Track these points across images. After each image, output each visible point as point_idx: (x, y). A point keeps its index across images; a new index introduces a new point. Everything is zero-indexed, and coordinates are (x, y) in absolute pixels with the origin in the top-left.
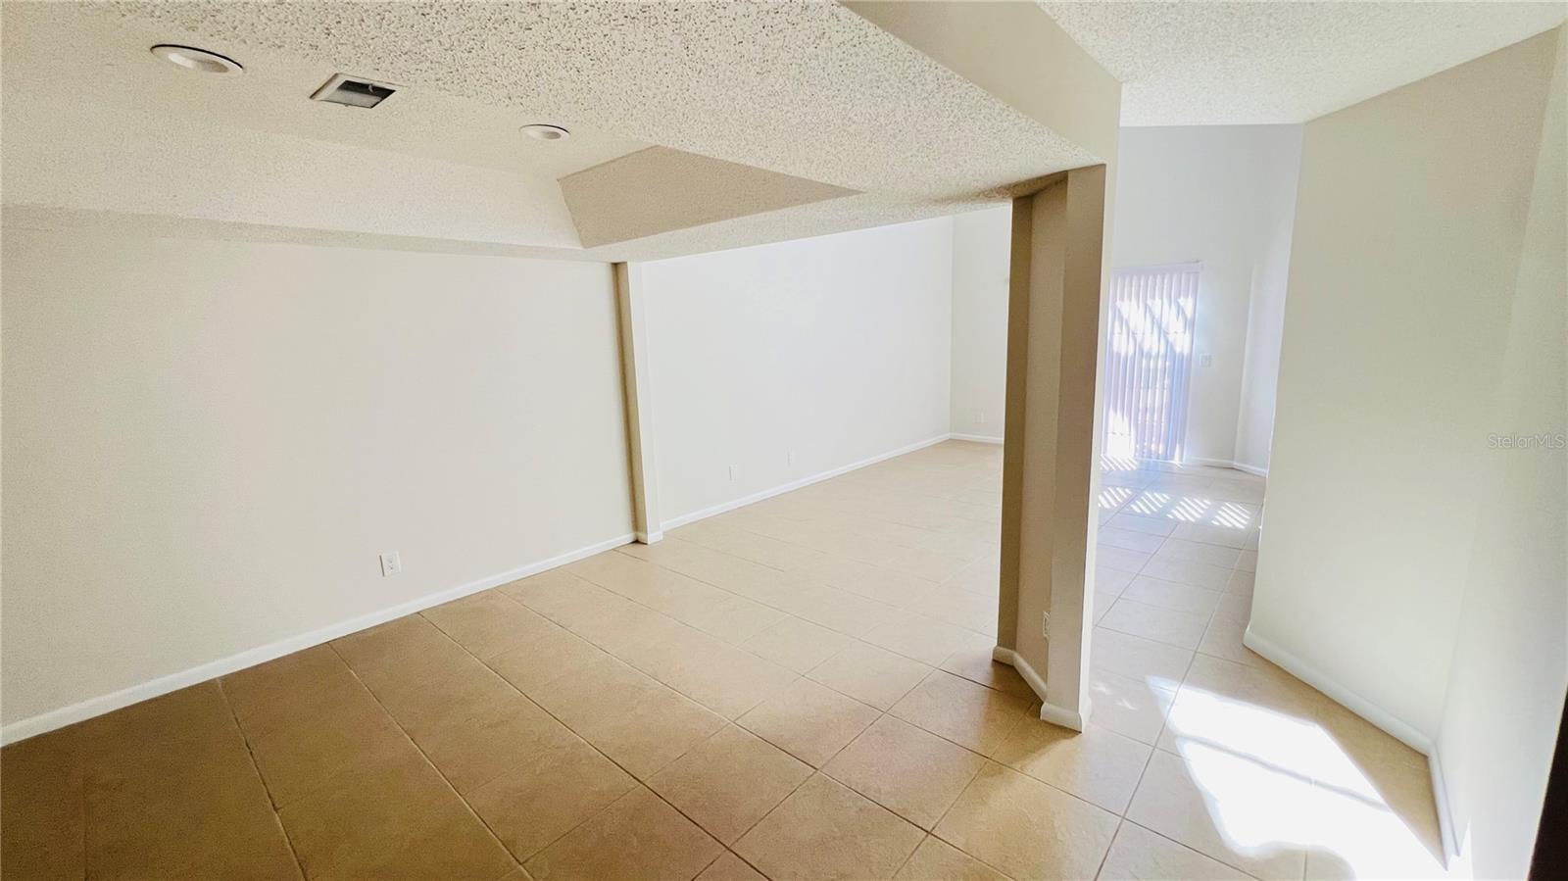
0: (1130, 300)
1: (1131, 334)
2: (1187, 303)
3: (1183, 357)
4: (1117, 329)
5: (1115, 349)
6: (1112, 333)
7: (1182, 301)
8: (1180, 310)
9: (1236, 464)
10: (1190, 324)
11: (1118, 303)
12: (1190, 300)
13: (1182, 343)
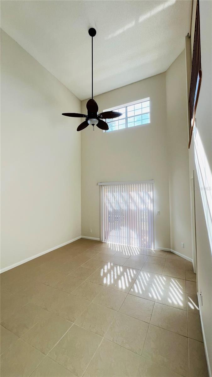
0: (134, 192)
1: (135, 203)
2: (151, 194)
3: (151, 211)
4: (131, 201)
5: (131, 208)
6: (129, 203)
7: (149, 193)
8: (149, 196)
9: (172, 250)
10: (153, 201)
11: (130, 193)
12: (152, 193)
13: (151, 207)
